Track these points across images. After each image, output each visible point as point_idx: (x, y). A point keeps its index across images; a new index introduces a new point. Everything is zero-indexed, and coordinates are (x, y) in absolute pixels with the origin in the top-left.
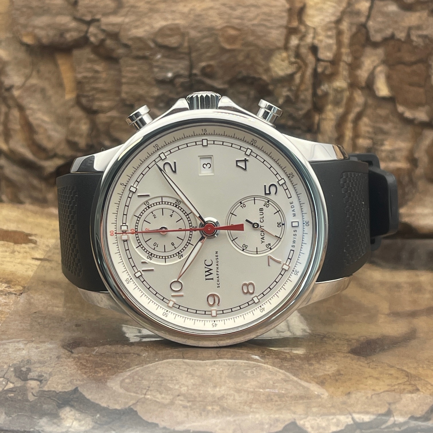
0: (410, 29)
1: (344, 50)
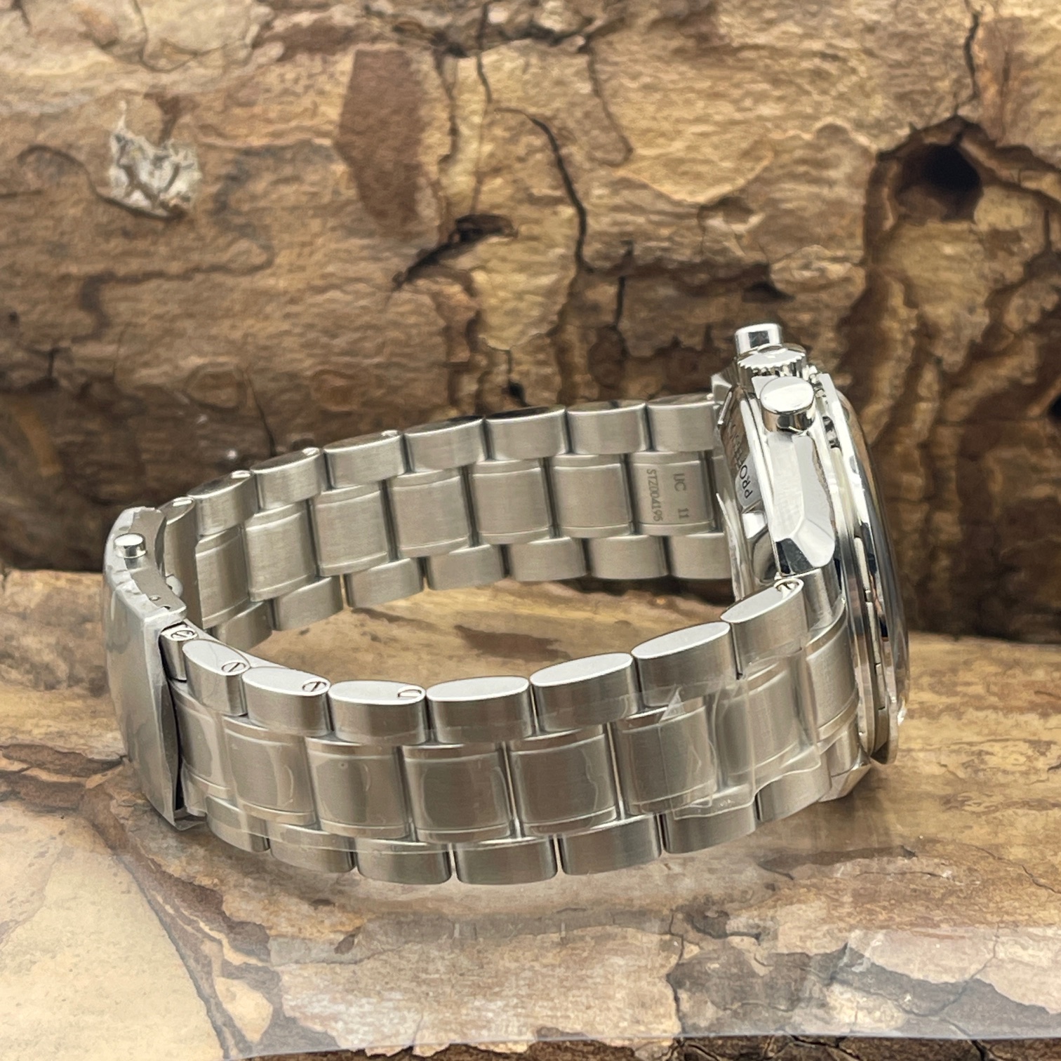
0: (709, 328)
1: (578, 378)
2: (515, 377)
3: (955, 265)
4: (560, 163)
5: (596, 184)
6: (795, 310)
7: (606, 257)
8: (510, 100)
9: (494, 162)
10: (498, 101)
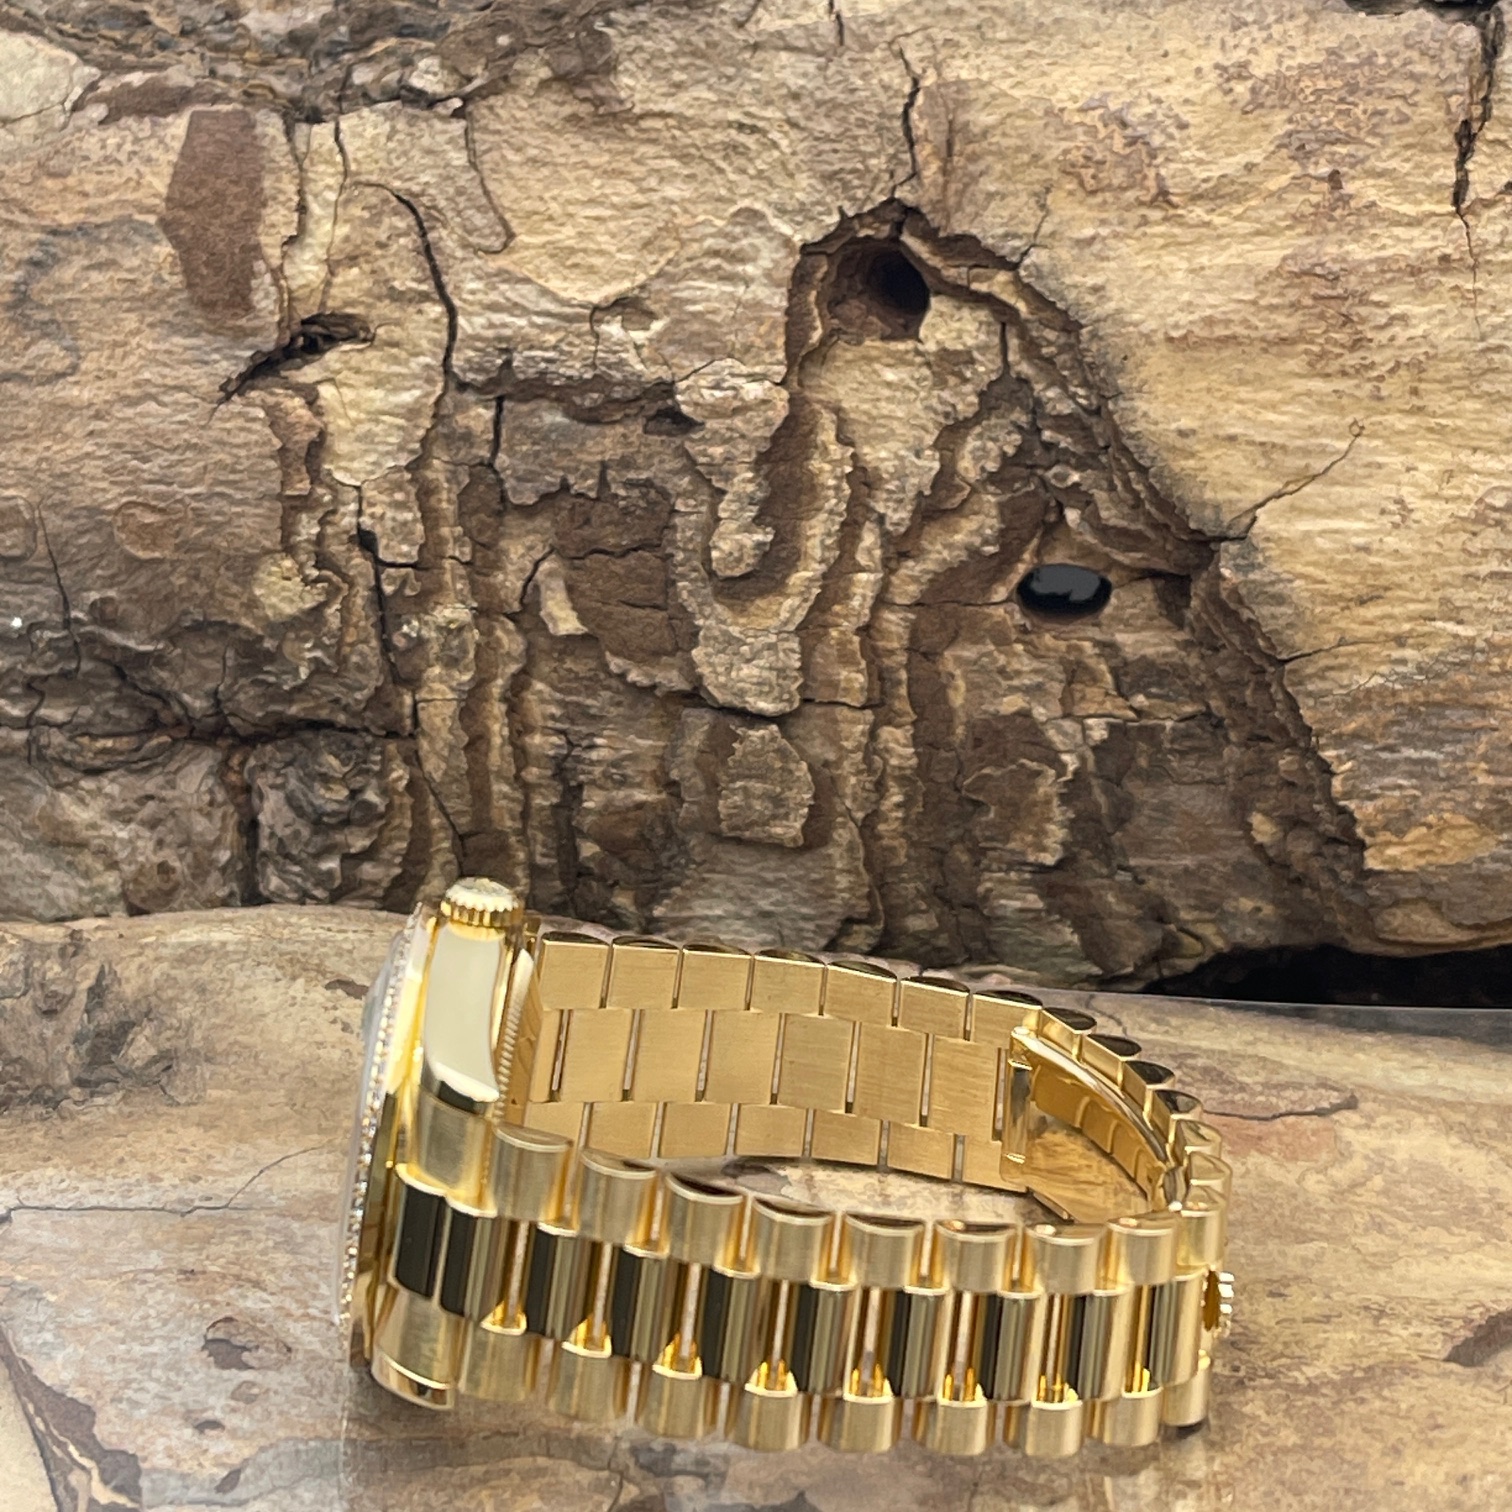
0: (604, 466)
2: (366, 522)
3: (898, 394)
4: (428, 251)
5: (470, 275)
6: (706, 441)
7: (480, 370)
8: (371, 173)
9: (349, 248)
10: (358, 173)
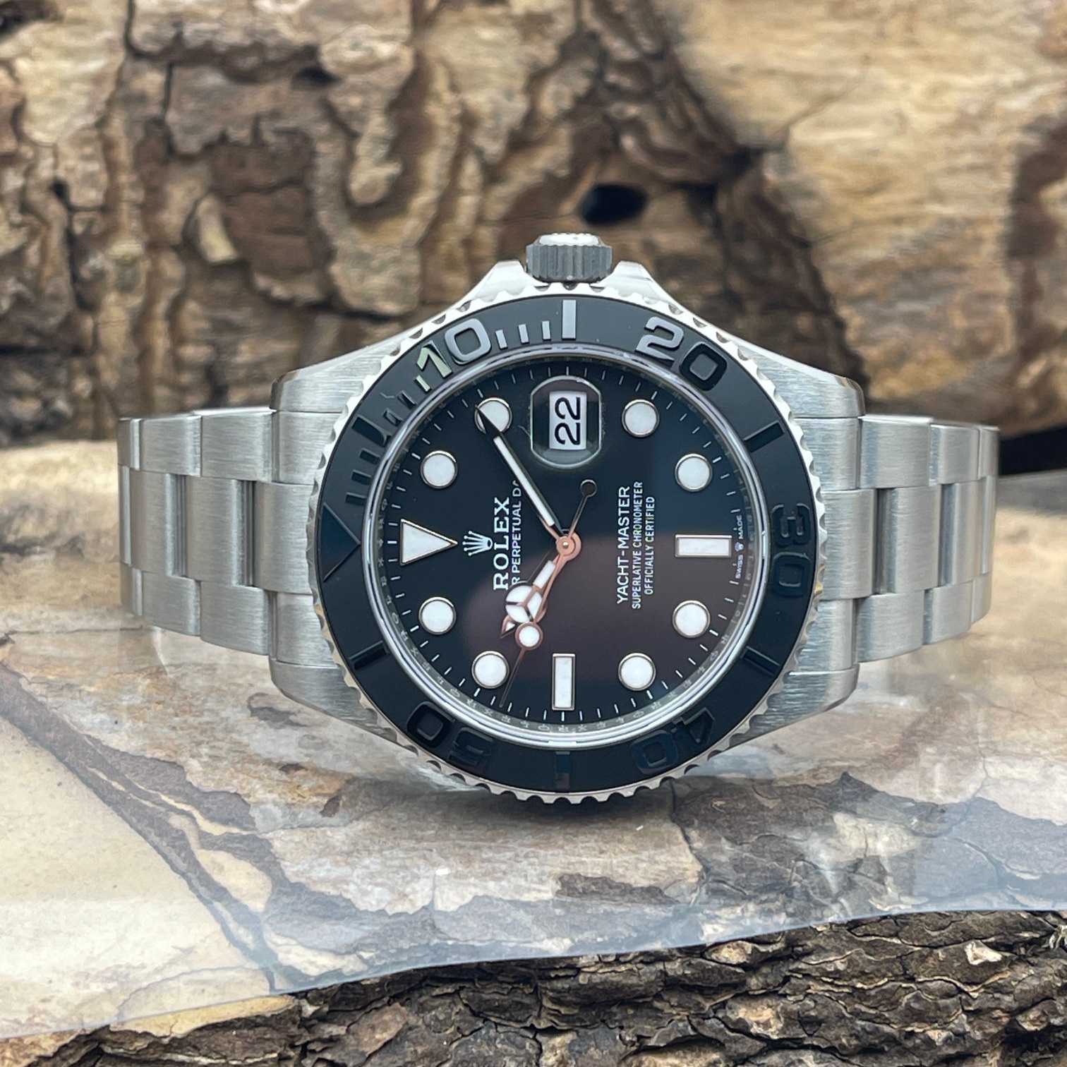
0: (257, 119)
1: (124, 178)
2: (61, 174)
3: (493, 50)
6: (346, 93)
7: (156, 39)
